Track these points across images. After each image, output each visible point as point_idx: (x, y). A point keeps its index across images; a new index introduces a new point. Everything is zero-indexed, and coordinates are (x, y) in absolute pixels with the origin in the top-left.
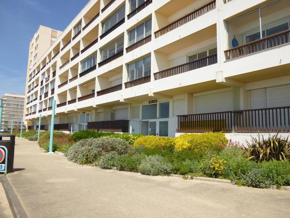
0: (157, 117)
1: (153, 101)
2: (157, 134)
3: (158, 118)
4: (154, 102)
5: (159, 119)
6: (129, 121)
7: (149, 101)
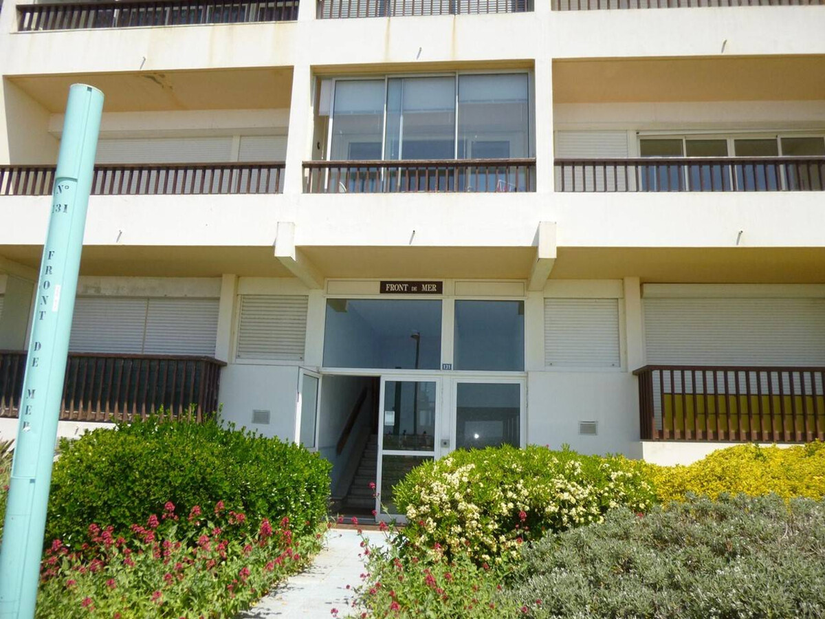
0: (442, 362)
1: (411, 284)
2: (445, 443)
3: (447, 367)
4: (420, 291)
5: (453, 372)
6: (224, 364)
7: (383, 284)
